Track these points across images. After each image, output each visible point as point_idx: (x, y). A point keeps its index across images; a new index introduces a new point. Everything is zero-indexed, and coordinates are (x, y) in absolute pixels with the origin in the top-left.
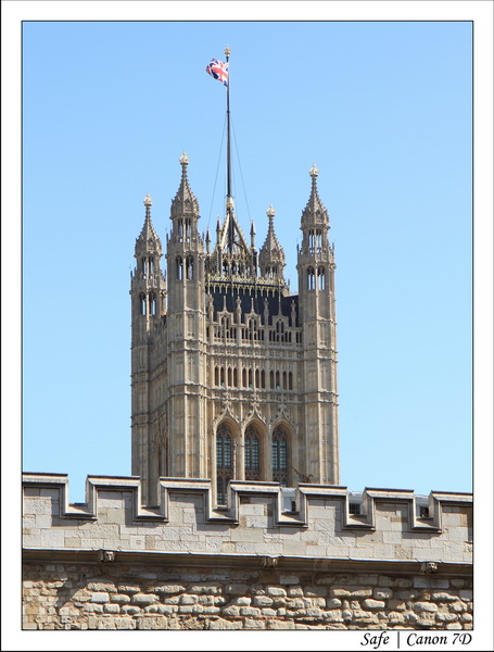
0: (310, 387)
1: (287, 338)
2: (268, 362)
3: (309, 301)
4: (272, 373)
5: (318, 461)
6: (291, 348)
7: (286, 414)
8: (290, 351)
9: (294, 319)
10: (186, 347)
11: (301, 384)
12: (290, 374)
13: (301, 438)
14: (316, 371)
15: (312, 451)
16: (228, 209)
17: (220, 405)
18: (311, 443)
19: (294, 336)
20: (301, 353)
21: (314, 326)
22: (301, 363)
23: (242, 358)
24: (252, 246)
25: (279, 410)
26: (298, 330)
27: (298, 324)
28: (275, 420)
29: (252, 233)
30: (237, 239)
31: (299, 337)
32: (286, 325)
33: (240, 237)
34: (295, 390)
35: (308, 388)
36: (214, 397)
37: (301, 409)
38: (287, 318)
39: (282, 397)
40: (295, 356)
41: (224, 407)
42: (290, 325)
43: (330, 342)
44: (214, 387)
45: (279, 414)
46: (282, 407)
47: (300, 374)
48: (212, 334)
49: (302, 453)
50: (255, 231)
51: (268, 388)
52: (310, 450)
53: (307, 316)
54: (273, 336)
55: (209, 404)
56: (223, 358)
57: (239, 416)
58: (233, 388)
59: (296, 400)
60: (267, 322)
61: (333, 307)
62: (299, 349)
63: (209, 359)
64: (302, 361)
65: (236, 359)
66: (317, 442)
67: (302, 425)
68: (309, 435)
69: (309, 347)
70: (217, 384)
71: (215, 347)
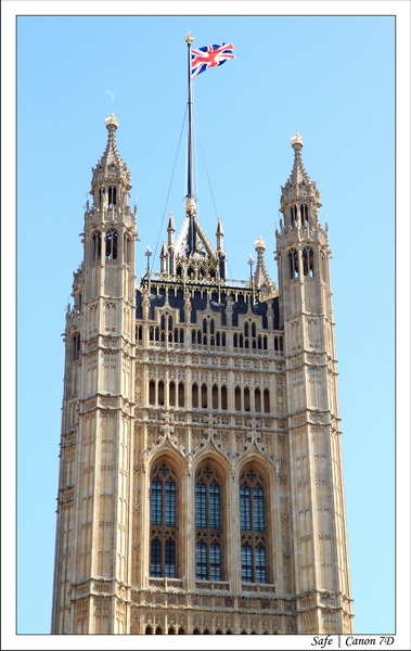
0: (296, 407)
1: (261, 344)
2: (232, 375)
3: (292, 294)
4: (237, 390)
5: (309, 509)
6: (268, 356)
7: (260, 446)
8: (266, 361)
9: (270, 319)
10: (101, 345)
11: (282, 405)
12: (267, 392)
13: (284, 480)
14: (303, 383)
15: (300, 496)
16: (189, 212)
17: (156, 431)
18: (299, 485)
19: (271, 342)
20: (282, 363)
21: (298, 324)
22: (281, 376)
23: (191, 368)
24: (219, 248)
25: (250, 439)
26: (278, 333)
27: (277, 325)
28: (242, 454)
29: (219, 234)
30: (200, 246)
31: (279, 344)
32: (259, 326)
33: (204, 243)
34: (273, 413)
35: (292, 407)
36: (146, 419)
37: (283, 439)
38: (261, 317)
39: (254, 422)
40: (272, 367)
41: (162, 433)
42: (265, 326)
43: (323, 344)
44: (147, 405)
45: (250, 445)
46: (254, 435)
47: (281, 392)
48: (146, 335)
49: (286, 501)
50: (221, 231)
51: (231, 409)
52: (297, 495)
53: (289, 313)
54: (239, 341)
55: (138, 429)
56: (164, 367)
57: (186, 446)
58: (177, 408)
59: (275, 426)
60: (230, 322)
61: (329, 303)
62: (279, 358)
63: (140, 367)
64: (284, 374)
65: (183, 369)
66: (308, 482)
67: (285, 462)
68: (295, 475)
69: (292, 353)
70: (152, 401)
71: (151, 352)
